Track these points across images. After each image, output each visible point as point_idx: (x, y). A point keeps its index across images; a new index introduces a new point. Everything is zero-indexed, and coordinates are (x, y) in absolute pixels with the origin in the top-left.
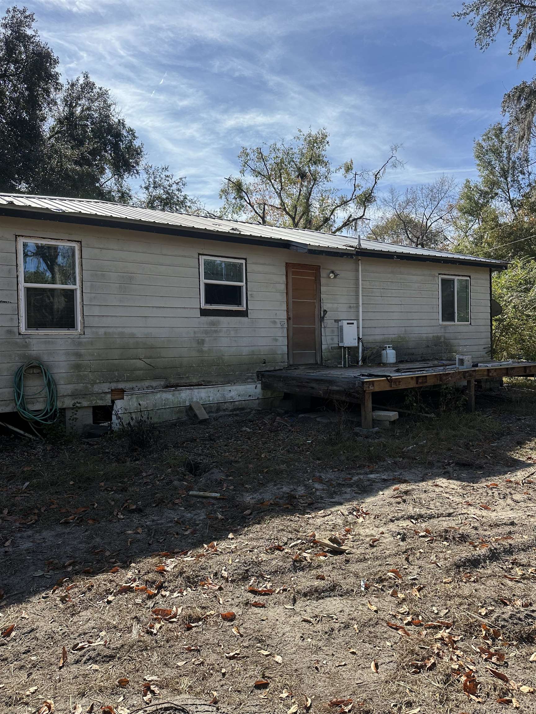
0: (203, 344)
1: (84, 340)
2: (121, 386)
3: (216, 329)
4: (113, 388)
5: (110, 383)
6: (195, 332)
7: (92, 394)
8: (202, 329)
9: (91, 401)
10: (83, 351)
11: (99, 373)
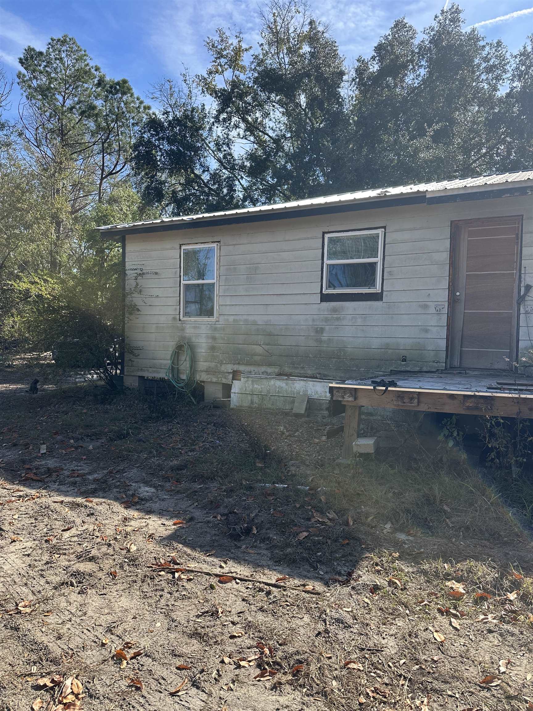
0: (322, 333)
1: (219, 326)
2: (242, 368)
3: (339, 316)
4: (235, 369)
5: (234, 364)
6: (313, 320)
7: (219, 372)
8: (322, 316)
9: (218, 378)
10: (217, 335)
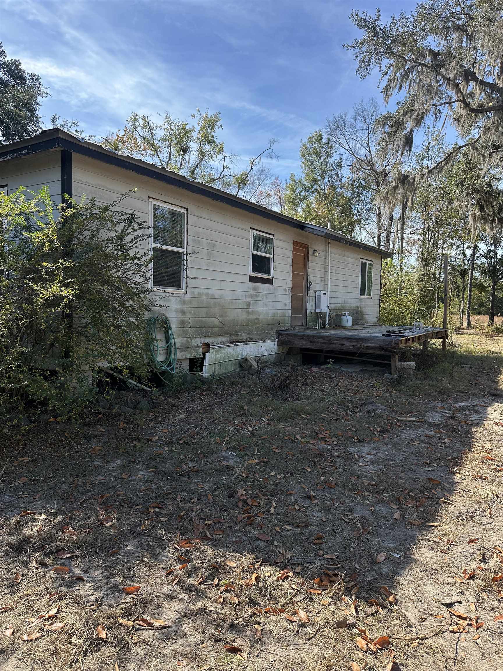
0: (250, 306)
1: (187, 299)
2: (207, 340)
3: (257, 294)
4: (203, 342)
5: (201, 338)
6: (246, 296)
7: (192, 347)
8: (249, 293)
9: (191, 354)
10: (186, 308)
11: (195, 329)
